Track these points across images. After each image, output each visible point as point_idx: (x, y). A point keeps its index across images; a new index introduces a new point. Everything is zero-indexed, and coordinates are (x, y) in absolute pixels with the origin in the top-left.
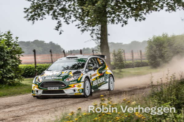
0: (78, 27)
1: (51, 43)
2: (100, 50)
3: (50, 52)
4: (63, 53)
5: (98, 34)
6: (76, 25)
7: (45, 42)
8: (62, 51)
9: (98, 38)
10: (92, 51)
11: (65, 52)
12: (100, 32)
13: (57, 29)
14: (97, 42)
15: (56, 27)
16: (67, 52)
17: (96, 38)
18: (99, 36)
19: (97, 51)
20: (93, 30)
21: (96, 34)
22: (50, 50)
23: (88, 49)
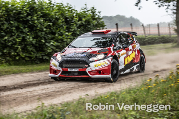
0: (155, 3)
1: (131, 17)
2: (175, 24)
3: (130, 26)
4: (142, 26)
5: (174, 10)
6: (154, 2)
7: (126, 17)
8: (141, 25)
9: (174, 13)
10: (168, 24)
11: (144, 25)
12: (175, 8)
13: (137, 4)
14: (173, 16)
15: (136, 3)
16: (146, 25)
17: (172, 13)
18: (175, 11)
19: (173, 25)
20: (169, 5)
21: (172, 9)
22: (130, 24)
23: (164, 23)
